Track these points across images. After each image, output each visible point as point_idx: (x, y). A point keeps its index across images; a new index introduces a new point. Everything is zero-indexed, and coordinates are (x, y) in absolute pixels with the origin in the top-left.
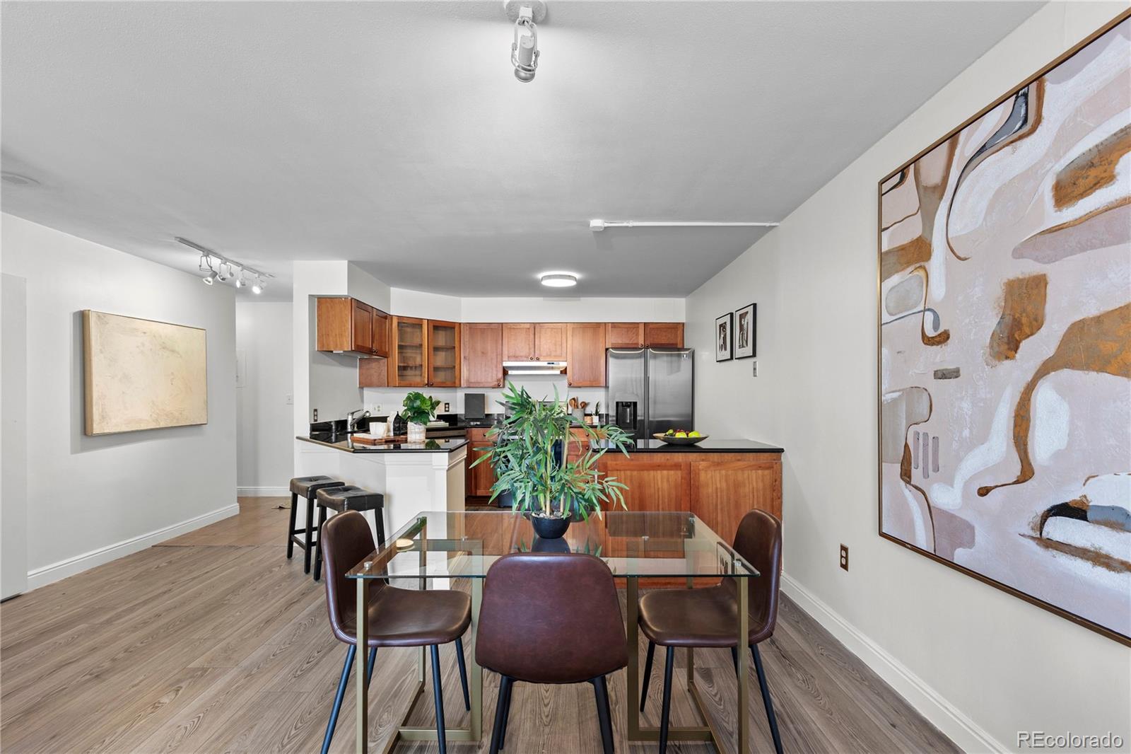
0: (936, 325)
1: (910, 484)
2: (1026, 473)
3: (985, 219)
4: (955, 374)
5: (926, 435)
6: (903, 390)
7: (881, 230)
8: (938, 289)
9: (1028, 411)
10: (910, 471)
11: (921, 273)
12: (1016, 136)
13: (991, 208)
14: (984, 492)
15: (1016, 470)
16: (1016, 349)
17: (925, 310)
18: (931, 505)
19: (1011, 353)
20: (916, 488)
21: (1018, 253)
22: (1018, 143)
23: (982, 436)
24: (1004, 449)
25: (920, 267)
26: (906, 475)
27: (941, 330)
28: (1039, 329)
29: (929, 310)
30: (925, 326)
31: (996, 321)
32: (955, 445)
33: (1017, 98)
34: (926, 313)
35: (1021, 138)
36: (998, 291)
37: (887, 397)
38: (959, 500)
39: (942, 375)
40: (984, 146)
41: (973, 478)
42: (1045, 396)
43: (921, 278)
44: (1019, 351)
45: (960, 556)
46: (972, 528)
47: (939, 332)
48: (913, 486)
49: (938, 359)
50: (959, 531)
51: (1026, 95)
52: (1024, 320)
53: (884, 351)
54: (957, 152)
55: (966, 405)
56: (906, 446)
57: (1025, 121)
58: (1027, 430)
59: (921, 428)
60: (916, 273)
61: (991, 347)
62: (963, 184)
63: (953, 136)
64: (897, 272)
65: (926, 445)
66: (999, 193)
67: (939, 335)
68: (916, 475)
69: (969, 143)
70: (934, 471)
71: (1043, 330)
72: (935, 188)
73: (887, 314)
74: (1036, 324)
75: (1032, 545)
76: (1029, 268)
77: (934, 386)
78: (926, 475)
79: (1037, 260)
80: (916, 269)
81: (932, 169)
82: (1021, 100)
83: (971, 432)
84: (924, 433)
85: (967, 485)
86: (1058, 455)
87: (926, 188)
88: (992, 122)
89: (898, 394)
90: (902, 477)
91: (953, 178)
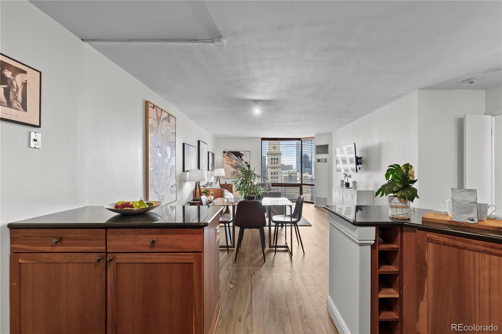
11: (157, 137)
14: (166, 188)
18: (159, 195)
20: (157, 193)
25: (157, 135)
34: (158, 148)
40: (165, 118)
50: (163, 198)
63: (162, 110)
64: (153, 133)
66: (167, 130)
78: (158, 188)
84: (158, 178)
87: (158, 116)
88: (166, 115)
89: (153, 168)
90: (154, 191)
91: (162, 119)
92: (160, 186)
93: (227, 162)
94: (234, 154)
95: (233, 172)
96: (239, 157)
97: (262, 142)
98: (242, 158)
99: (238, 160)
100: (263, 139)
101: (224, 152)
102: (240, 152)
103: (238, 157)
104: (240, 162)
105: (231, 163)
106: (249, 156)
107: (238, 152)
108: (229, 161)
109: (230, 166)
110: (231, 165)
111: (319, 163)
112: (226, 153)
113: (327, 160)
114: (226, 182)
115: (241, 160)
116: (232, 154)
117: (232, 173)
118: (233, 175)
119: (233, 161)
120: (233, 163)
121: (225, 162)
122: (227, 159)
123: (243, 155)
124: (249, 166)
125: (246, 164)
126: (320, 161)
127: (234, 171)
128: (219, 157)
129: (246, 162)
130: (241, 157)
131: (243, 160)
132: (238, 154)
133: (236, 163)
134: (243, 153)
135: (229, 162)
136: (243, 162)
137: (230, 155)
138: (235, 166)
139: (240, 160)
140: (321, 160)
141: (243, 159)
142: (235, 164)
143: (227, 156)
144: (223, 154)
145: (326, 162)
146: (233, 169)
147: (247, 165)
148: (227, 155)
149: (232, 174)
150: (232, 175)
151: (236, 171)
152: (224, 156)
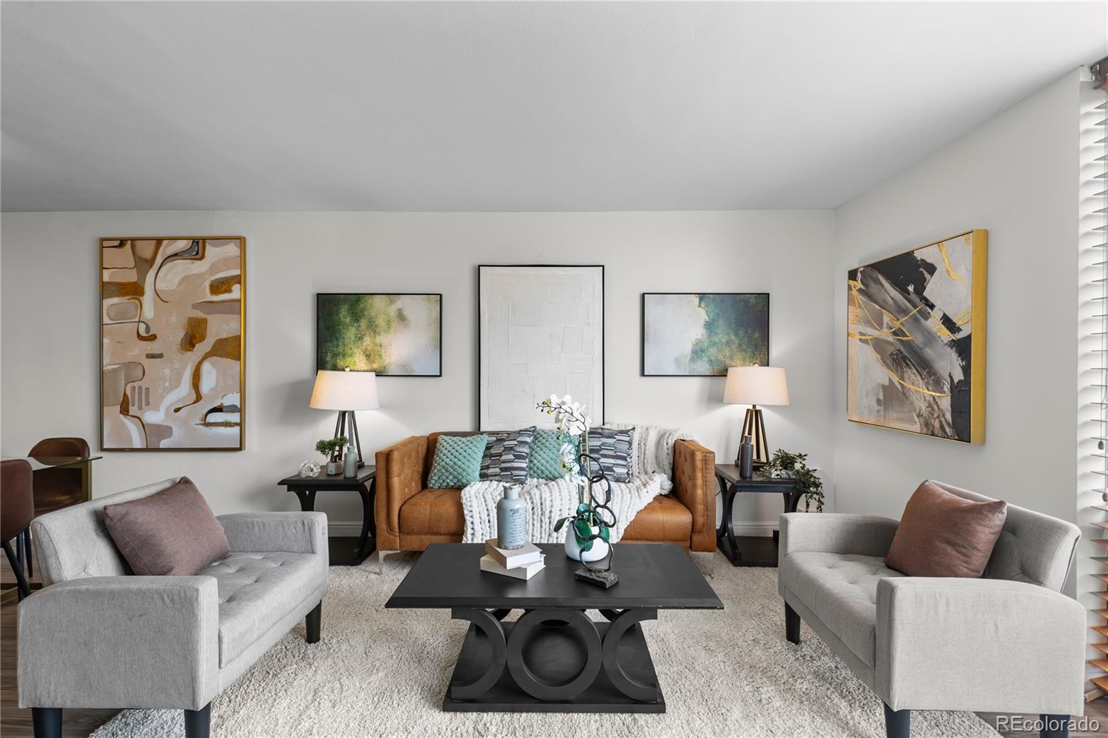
0: (148, 329)
1: (128, 415)
2: (199, 398)
3: (177, 287)
4: (161, 356)
5: (140, 388)
6: (122, 364)
7: (102, 268)
8: (149, 311)
9: (199, 373)
10: (128, 408)
11: (137, 302)
12: (193, 257)
13: (181, 283)
14: (177, 410)
15: (194, 397)
16: (194, 347)
17: (139, 322)
18: (144, 422)
19: (191, 349)
20: (133, 416)
21: (195, 306)
22: (194, 261)
23: (176, 384)
24: (188, 389)
25: (136, 298)
26: (125, 410)
27: (151, 333)
28: (204, 339)
30: (139, 330)
31: (183, 334)
32: (160, 391)
33: (194, 242)
34: (141, 323)
35: (195, 259)
36: (185, 322)
37: (107, 368)
38: (163, 417)
39: (151, 356)
40: (178, 253)
41: (171, 405)
42: (207, 368)
43: (137, 305)
44: (196, 348)
45: (164, 444)
46: (170, 428)
47: (149, 334)
48: (130, 416)
49: (149, 348)
50: (164, 431)
51: (198, 243)
52: (197, 335)
53: (106, 341)
54: (161, 249)
55: (167, 372)
56: (125, 394)
57: (197, 254)
58: (199, 381)
59: (137, 384)
60: (132, 301)
61: (181, 345)
62: (165, 266)
63: (159, 241)
64: (117, 296)
65: (140, 393)
66: (185, 279)
67: (150, 336)
68: (133, 410)
69: (168, 249)
70: (146, 405)
71: (205, 341)
72: (146, 260)
73: (107, 317)
74: (203, 338)
75: (202, 427)
76: (199, 314)
77: (147, 363)
78: (140, 408)
79: (202, 312)
80: (133, 298)
81: (146, 250)
82: (195, 244)
83: (170, 382)
84: (138, 386)
85: (167, 409)
86: (212, 390)
87: (140, 258)
88: (181, 245)
89: (118, 366)
90: (121, 412)
91: (159, 260)
92: (148, 404)
93: (862, 329)
94: (887, 278)
95: (884, 387)
96: (911, 288)
98: (925, 294)
99: (904, 312)
101: (852, 275)
102: (919, 255)
103: (904, 291)
104: (916, 320)
105: (876, 333)
106: (965, 272)
107: (910, 257)
108: (868, 322)
109: (872, 354)
110: (877, 346)
112: (859, 276)
115: (921, 306)
116: (881, 277)
117: (881, 397)
118: (885, 409)
119: (887, 318)
120: (886, 334)
121: (855, 328)
122: (860, 313)
123: (932, 269)
124: (963, 348)
125: (945, 335)
127: (887, 383)
129: (948, 322)
130: (920, 290)
131: (932, 307)
132: (908, 273)
133: (895, 333)
134: (931, 256)
135: (869, 332)
136: (934, 323)
137: (873, 288)
138: (891, 349)
139: (915, 306)
141: (932, 299)
142: (891, 338)
143: (860, 296)
144: (850, 288)
146: (885, 368)
147: (953, 343)
148: (860, 291)
149: (879, 401)
150: (882, 408)
151: (895, 379)
152: (850, 300)
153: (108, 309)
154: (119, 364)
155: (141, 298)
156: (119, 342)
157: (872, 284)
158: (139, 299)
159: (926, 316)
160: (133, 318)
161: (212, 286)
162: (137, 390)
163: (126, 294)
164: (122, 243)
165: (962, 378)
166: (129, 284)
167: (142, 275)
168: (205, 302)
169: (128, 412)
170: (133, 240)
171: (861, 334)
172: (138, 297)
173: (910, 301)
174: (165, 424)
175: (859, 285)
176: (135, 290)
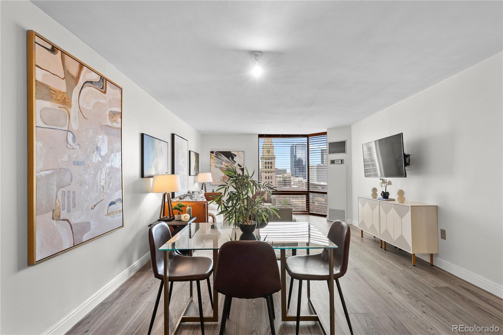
0: (74, 140)
1: (59, 220)
3: (93, 109)
4: (82, 164)
6: (54, 169)
8: (74, 123)
10: (60, 212)
11: (66, 112)
12: (100, 90)
13: (94, 106)
14: (93, 207)
15: (102, 196)
17: (68, 131)
18: (72, 223)
20: (63, 220)
21: (102, 128)
25: (65, 108)
26: (56, 216)
29: (70, 132)
30: (67, 139)
32: (83, 193)
33: (101, 78)
35: (102, 91)
37: (41, 174)
38: (84, 215)
39: (77, 163)
40: (92, 82)
41: (89, 204)
43: (66, 114)
45: (85, 238)
46: (90, 223)
47: (75, 144)
48: (61, 220)
49: (75, 156)
50: (85, 227)
51: (103, 80)
54: (83, 72)
55: (87, 176)
56: (57, 200)
59: (66, 189)
60: (62, 109)
62: (85, 88)
63: (82, 65)
64: (49, 100)
65: (69, 197)
68: (63, 214)
69: (87, 75)
72: (73, 77)
73: (42, 122)
78: (69, 211)
79: (106, 133)
80: (63, 107)
81: (74, 69)
83: (88, 185)
84: (68, 191)
85: (87, 208)
87: (68, 72)
88: (94, 77)
89: (51, 171)
90: (53, 219)
91: (81, 81)
92: (74, 206)
93: (216, 165)
94: (224, 155)
95: (223, 177)
96: (230, 158)
97: (260, 139)
98: (234, 160)
99: (229, 162)
100: (261, 136)
101: (212, 152)
102: (232, 152)
103: (229, 158)
104: (232, 164)
105: (220, 166)
106: (242, 157)
107: (230, 152)
108: (217, 163)
109: (219, 170)
110: (221, 168)
111: (333, 165)
112: (214, 153)
113: (345, 161)
114: (213, 190)
115: (233, 162)
116: (221, 154)
117: (222, 179)
119: (223, 163)
120: (223, 166)
121: (213, 165)
122: (215, 161)
123: (235, 156)
124: (242, 170)
126: (334, 163)
127: (224, 176)
128: (205, 159)
129: (239, 165)
130: (233, 158)
131: (236, 162)
132: (229, 155)
133: (226, 166)
134: (235, 153)
135: (218, 165)
136: (236, 165)
137: (219, 156)
138: (225, 169)
139: (231, 162)
140: (335, 161)
142: (225, 167)
143: (215, 158)
144: (211, 155)
145: (343, 164)
146: (223, 173)
147: (240, 169)
148: (215, 156)
149: (221, 180)
152: (211, 158)
153: (41, 112)
154: (52, 170)
155: (69, 109)
156: (50, 148)
157: (219, 155)
158: (67, 110)
159: (234, 164)
160: (63, 126)
161: (110, 115)
162: (66, 193)
163: (57, 101)
164: (54, 49)
165: (242, 174)
166: (60, 92)
167: (70, 89)
168: (107, 125)
169: (59, 216)
170: (63, 52)
171: (215, 166)
172: (67, 107)
173: (230, 161)
174: (86, 221)
175: (214, 155)
176: (65, 102)
